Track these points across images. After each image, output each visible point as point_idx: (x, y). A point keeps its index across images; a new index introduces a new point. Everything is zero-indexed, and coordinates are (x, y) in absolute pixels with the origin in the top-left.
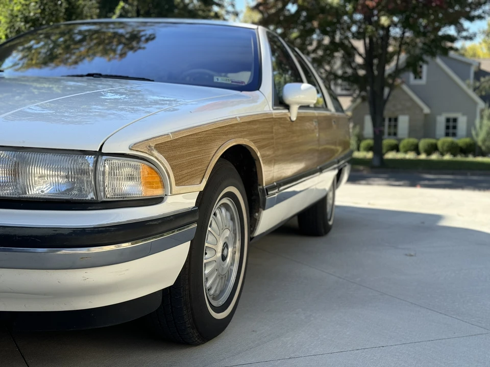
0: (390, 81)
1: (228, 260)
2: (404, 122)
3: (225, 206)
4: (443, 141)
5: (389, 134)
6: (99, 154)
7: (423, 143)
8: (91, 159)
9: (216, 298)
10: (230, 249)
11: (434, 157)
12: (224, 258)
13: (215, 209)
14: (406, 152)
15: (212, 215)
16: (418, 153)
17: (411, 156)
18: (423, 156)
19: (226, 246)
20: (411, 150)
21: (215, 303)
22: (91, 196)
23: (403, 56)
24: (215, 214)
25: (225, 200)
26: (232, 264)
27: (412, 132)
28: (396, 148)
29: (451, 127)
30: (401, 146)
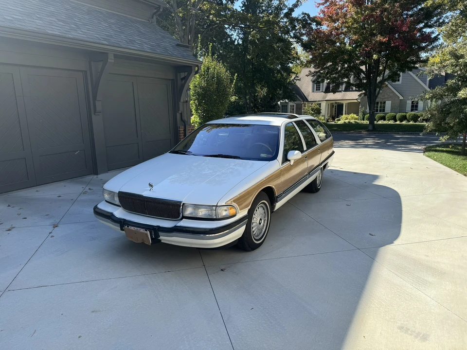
0: (380, 85)
1: (262, 224)
2: (388, 104)
3: (262, 206)
4: (410, 113)
5: (380, 111)
6: (217, 206)
7: (398, 115)
8: (214, 208)
9: (257, 236)
10: (263, 221)
11: (404, 123)
12: (260, 224)
13: (257, 208)
14: (389, 120)
15: (255, 211)
16: (396, 121)
17: (391, 122)
18: (398, 122)
19: (261, 219)
20: (392, 119)
21: (257, 238)
22: (215, 217)
23: (387, 72)
24: (257, 211)
25: (261, 205)
26: (264, 225)
27: (392, 110)
28: (383, 118)
29: (414, 106)
30: (386, 117)
